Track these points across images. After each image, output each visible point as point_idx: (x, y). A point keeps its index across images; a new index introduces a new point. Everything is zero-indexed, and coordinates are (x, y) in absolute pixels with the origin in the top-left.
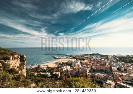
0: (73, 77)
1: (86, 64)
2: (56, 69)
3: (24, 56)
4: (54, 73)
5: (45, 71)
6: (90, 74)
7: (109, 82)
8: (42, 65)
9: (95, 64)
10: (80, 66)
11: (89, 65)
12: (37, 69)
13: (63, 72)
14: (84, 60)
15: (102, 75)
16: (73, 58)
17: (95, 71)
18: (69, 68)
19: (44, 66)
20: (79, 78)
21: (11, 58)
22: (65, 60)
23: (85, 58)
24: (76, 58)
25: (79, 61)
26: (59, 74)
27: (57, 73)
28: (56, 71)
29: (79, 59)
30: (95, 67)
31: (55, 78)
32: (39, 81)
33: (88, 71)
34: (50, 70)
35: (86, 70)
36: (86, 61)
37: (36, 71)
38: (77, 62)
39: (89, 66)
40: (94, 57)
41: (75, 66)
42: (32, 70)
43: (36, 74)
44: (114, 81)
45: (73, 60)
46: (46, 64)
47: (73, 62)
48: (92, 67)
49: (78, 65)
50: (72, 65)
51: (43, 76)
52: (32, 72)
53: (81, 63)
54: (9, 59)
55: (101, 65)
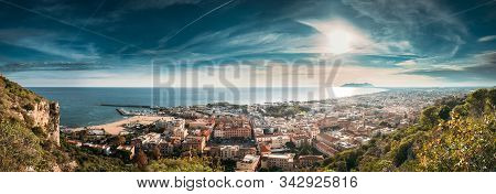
0: (165, 157)
1: (199, 128)
2: (124, 140)
3: (57, 105)
4: (120, 148)
5: (98, 142)
6: (207, 149)
7: (248, 157)
8: (93, 127)
9: (221, 126)
10: (186, 133)
11: (206, 129)
12: (81, 136)
13: (143, 147)
14: (194, 118)
15: (235, 148)
16: (168, 113)
17: (219, 141)
18: (156, 138)
19: (96, 130)
20: (179, 160)
21: (36, 107)
22: (147, 119)
23: (197, 114)
24: (174, 115)
25: (183, 122)
26: (133, 151)
27: (128, 148)
28: (125, 144)
29: (182, 117)
30: (219, 133)
31: (123, 158)
32: (85, 159)
33: (203, 144)
34: (111, 140)
35: (200, 142)
36: (199, 122)
37: (80, 139)
38: (177, 125)
39: (206, 132)
40: (218, 112)
41: (171, 133)
42: (71, 136)
43: (80, 144)
44: (258, 153)
45: (168, 119)
46: (100, 127)
47: (166, 124)
48: (212, 134)
49: (181, 130)
50: (165, 132)
51: (94, 151)
52: (71, 139)
53: (187, 126)
54: (32, 108)
55: (234, 128)
